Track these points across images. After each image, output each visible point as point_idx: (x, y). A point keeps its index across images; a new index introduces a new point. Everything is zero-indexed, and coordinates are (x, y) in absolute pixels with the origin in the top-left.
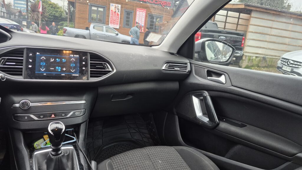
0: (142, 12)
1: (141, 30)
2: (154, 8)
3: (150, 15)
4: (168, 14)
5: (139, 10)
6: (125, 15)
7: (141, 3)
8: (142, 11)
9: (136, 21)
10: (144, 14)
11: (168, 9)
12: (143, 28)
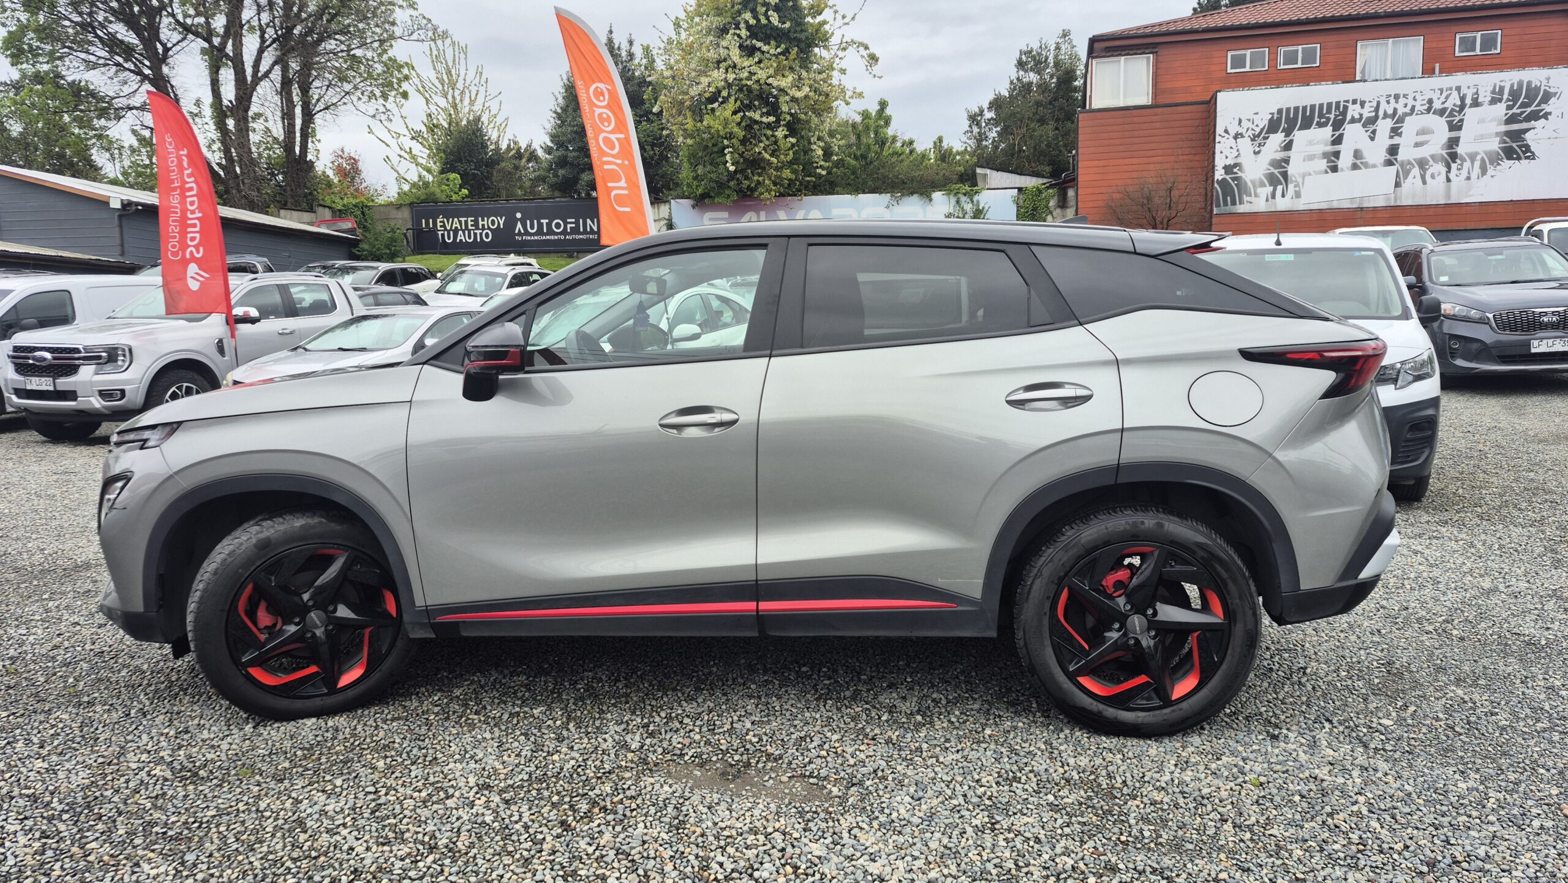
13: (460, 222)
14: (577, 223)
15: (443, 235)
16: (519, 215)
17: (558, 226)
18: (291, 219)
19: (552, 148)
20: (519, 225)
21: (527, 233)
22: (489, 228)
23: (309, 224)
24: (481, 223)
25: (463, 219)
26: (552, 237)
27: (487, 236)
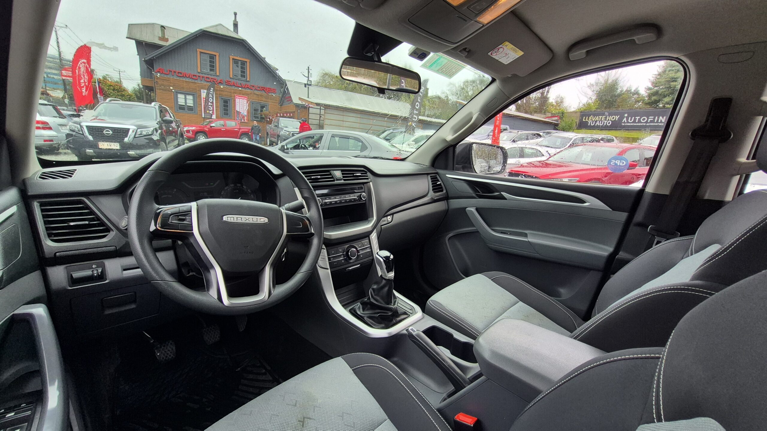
0: (242, 100)
1: (244, 120)
2: (256, 94)
3: (253, 102)
4: (274, 101)
5: (238, 97)
6: (221, 103)
7: (240, 89)
8: (243, 98)
9: (237, 110)
10: (245, 101)
11: (274, 95)
12: (245, 118)
13: (599, 118)
14: (654, 118)
15: (591, 123)
16: (626, 115)
17: (644, 119)
18: (537, 117)
19: (651, 88)
20: (625, 119)
21: (628, 122)
22: (611, 120)
23: (542, 118)
24: (608, 118)
25: (600, 117)
26: (640, 124)
27: (609, 123)
